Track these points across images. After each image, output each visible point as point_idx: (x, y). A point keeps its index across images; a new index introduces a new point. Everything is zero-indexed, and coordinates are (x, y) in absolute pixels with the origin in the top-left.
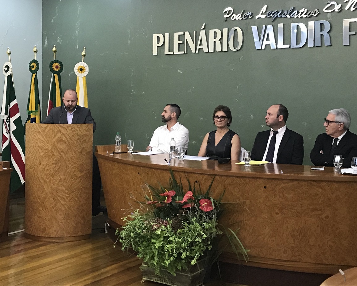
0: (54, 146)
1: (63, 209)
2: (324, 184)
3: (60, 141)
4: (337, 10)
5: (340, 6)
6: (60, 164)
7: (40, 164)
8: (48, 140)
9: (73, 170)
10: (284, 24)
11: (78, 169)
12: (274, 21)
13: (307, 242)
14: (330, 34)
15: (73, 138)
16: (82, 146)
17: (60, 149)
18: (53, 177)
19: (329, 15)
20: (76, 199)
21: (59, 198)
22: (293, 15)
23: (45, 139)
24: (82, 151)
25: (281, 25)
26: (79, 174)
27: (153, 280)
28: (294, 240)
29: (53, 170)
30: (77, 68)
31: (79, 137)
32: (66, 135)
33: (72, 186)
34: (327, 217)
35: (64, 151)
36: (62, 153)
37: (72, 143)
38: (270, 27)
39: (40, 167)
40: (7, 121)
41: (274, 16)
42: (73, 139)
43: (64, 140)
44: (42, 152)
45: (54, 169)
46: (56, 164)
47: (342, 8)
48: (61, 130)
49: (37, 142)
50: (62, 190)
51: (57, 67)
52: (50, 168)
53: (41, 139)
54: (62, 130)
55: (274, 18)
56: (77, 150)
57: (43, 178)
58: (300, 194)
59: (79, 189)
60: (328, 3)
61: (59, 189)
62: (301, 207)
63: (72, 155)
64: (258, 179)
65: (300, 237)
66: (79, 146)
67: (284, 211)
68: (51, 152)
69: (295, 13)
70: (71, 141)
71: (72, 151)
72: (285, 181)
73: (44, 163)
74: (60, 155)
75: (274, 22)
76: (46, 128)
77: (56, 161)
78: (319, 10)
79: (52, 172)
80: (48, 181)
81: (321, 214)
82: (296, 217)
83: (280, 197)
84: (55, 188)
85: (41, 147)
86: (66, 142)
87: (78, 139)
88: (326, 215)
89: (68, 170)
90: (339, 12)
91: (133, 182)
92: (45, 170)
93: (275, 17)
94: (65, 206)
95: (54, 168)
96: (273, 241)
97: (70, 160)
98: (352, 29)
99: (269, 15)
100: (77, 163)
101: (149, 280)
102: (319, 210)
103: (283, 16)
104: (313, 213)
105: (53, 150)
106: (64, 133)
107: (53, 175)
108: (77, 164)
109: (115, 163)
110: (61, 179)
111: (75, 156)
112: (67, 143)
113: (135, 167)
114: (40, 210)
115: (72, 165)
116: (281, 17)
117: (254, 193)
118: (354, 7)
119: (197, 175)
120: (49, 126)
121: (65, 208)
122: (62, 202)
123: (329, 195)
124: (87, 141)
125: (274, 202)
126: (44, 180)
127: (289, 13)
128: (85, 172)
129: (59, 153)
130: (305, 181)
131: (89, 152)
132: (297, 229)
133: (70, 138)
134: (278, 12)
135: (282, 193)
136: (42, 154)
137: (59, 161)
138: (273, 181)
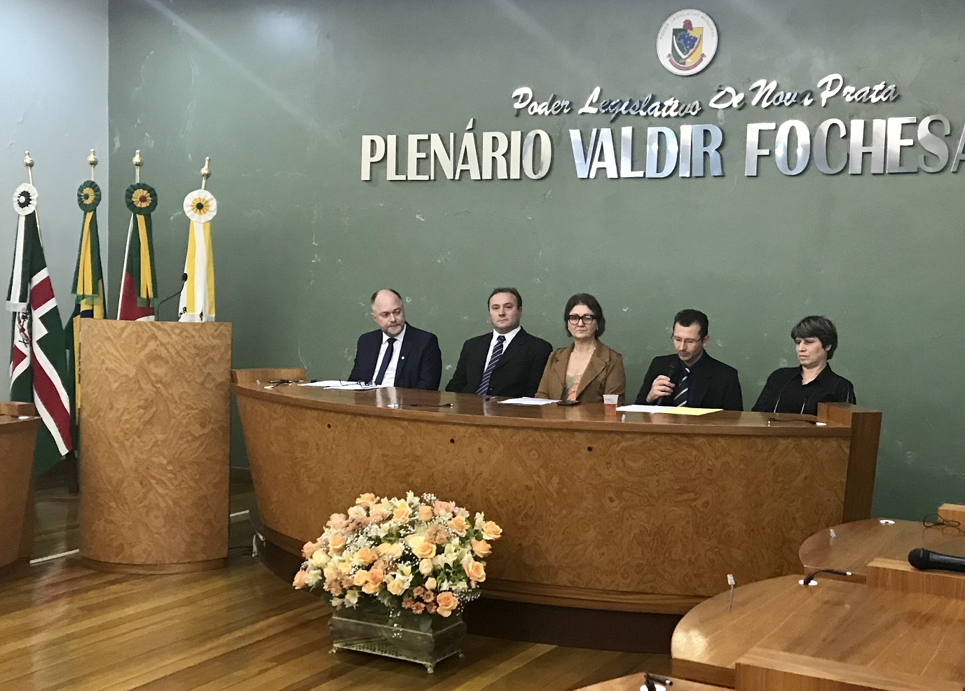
0: (141, 369)
1: (162, 504)
2: (702, 440)
3: (154, 358)
4: (735, 106)
5: (741, 96)
6: (154, 409)
7: (111, 409)
8: (128, 356)
9: (184, 422)
10: (633, 129)
11: (195, 419)
12: (613, 121)
13: (667, 555)
14: (721, 152)
15: (185, 352)
16: (206, 371)
17: (155, 375)
18: (139, 437)
19: (720, 114)
20: (192, 484)
21: (153, 481)
22: (651, 111)
23: (120, 355)
24: (204, 381)
25: (627, 132)
26: (198, 431)
27: (354, 649)
28: (643, 551)
29: (139, 421)
30: (190, 203)
31: (198, 352)
32: (168, 347)
33: (184, 455)
34: (706, 504)
35: (164, 381)
36: (158, 385)
37: (181, 363)
38: (606, 133)
39: (112, 414)
40: (24, 318)
41: (614, 109)
42: (185, 354)
43: (163, 356)
44: (116, 381)
45: (140, 418)
46: (145, 408)
47: (746, 101)
48: (157, 334)
49: (103, 360)
50: (160, 465)
51: (143, 199)
52: (133, 417)
53: (112, 354)
54: (159, 334)
55: (613, 116)
56: (194, 380)
57: (117, 439)
58: (657, 461)
59: (198, 464)
60: (719, 91)
61: (153, 463)
62: (657, 486)
63: (183, 390)
64: (576, 433)
65: (655, 545)
66: (198, 370)
67: (626, 495)
68: (135, 382)
69: (655, 107)
70: (179, 360)
71: (182, 380)
72: (628, 436)
73: (120, 404)
74: (154, 389)
75: (614, 125)
76: (123, 329)
77: (146, 400)
78: (702, 102)
79: (138, 424)
80: (128, 444)
81: (695, 500)
82: (648, 506)
83: (618, 468)
84: (143, 459)
85: (114, 370)
86: (167, 362)
87: (197, 355)
88: (703, 501)
89: (173, 420)
90: (740, 109)
91: (317, 444)
92: (121, 421)
93: (616, 112)
94: (167, 498)
95: (143, 416)
96: (603, 554)
97: (178, 401)
98: (763, 144)
99: (604, 108)
100: (193, 405)
101: (345, 647)
102: (692, 492)
103: (633, 113)
104: (680, 498)
105: (140, 377)
106: (164, 341)
107: (139, 433)
108: (193, 409)
109: (276, 405)
110: (156, 441)
111: (189, 391)
112: (171, 363)
113: (321, 413)
114: (111, 507)
115: (183, 411)
116: (629, 113)
117: (568, 462)
118: (768, 101)
119: (453, 428)
120: (131, 325)
121: (167, 502)
122: (160, 490)
123: (710, 462)
124: (216, 360)
125: (607, 477)
126: (117, 442)
127: (643, 106)
128: (211, 426)
129: (153, 385)
130: (666, 434)
131: (222, 383)
132: (649, 529)
133: (178, 353)
134: (622, 103)
135: (623, 460)
136: (115, 386)
137: (152, 401)
138: (606, 435)
